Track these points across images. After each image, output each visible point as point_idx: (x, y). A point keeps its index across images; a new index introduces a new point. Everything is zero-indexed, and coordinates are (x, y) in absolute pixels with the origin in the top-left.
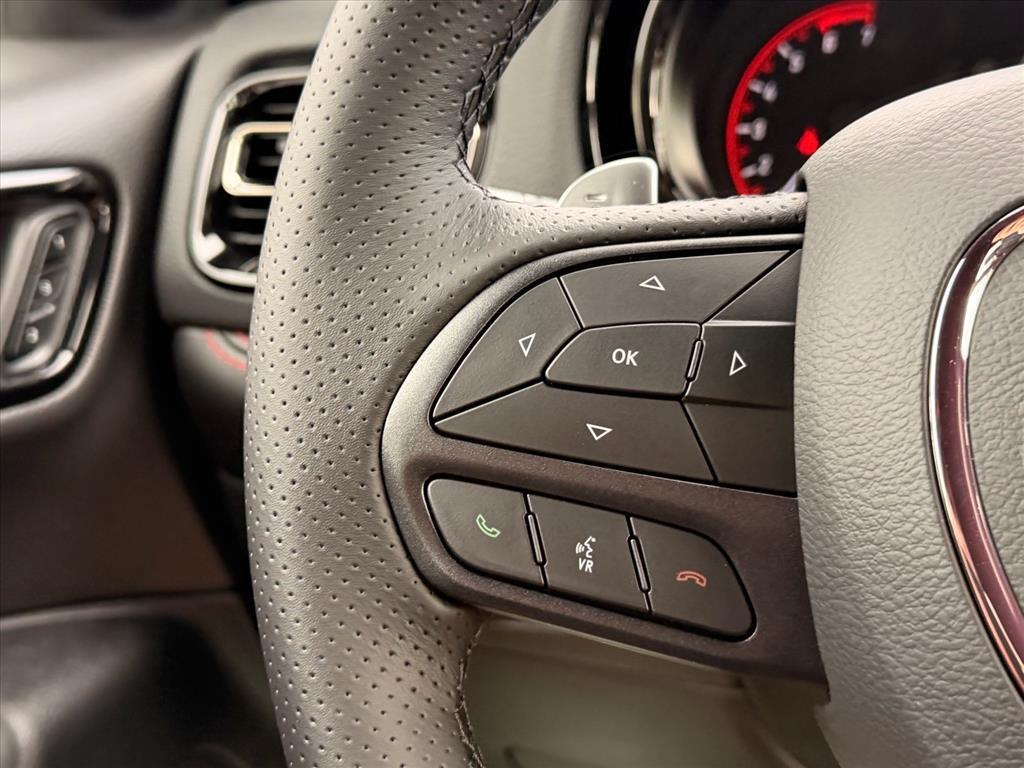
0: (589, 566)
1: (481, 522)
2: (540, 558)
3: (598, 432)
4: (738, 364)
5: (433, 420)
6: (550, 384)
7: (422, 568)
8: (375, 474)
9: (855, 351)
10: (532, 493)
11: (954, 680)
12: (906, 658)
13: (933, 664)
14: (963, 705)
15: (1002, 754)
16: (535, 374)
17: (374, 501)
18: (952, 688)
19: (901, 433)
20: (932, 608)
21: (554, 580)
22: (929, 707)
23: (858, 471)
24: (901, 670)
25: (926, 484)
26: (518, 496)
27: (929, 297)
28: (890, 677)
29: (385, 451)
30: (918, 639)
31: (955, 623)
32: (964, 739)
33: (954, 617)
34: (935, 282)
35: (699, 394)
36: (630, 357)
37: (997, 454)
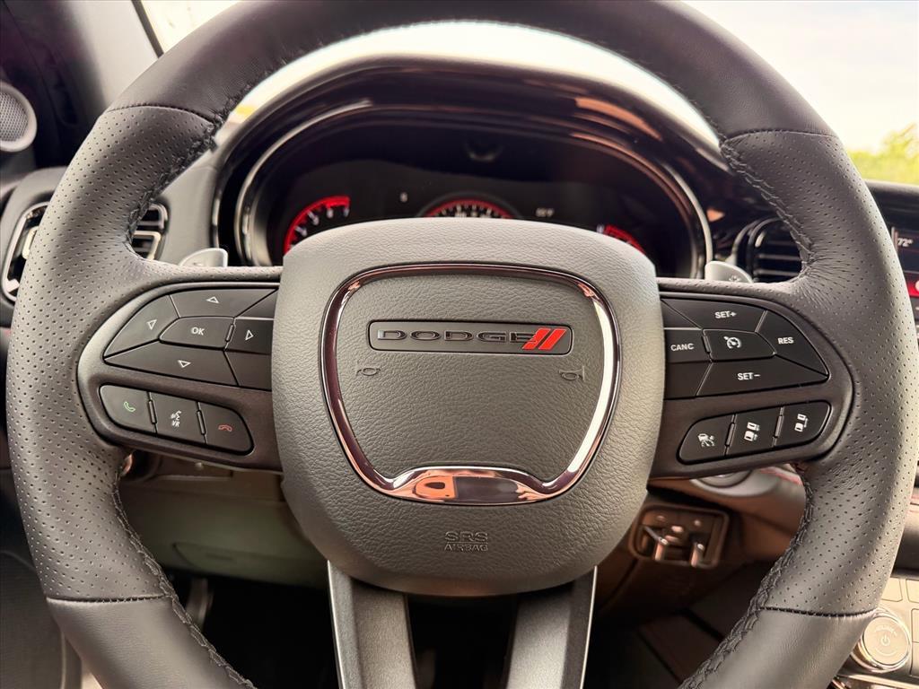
0: (178, 424)
1: (126, 405)
2: (154, 421)
3: (184, 364)
4: (249, 335)
5: (104, 358)
6: (162, 342)
7: (96, 426)
8: (74, 383)
9: (295, 330)
10: (152, 391)
11: (326, 461)
12: (309, 454)
13: (319, 454)
14: (329, 470)
15: (343, 489)
16: (155, 338)
17: (73, 396)
18: (325, 464)
19: (310, 362)
20: (318, 432)
21: (160, 430)
22: (316, 473)
23: (294, 378)
24: (307, 459)
25: (318, 382)
26: (145, 393)
27: (323, 308)
28: (302, 462)
29: (79, 371)
30: (313, 445)
31: (327, 437)
32: (329, 484)
33: (326, 434)
34: (326, 302)
35: (231, 348)
36: (200, 331)
37: (346, 370)
